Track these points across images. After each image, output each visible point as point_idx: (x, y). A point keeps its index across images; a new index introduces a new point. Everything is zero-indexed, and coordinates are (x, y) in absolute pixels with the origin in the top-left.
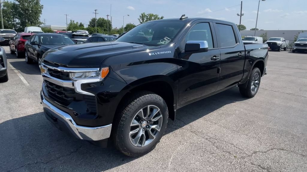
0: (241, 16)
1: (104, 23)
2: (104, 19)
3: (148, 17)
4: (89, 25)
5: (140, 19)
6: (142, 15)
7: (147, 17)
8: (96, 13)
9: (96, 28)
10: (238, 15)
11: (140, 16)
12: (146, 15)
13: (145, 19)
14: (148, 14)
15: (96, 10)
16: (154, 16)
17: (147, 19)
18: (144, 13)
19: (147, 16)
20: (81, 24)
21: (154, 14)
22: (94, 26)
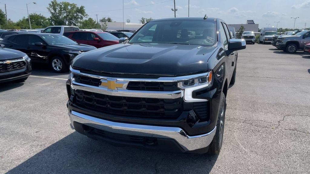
0: (175, 12)
3: (63, 6)
5: (51, 8)
6: (53, 3)
7: (61, 6)
10: (172, 10)
11: (50, 5)
12: (59, 4)
13: (58, 8)
14: (61, 2)
16: (71, 5)
17: (61, 8)
19: (61, 4)
21: (71, 3)
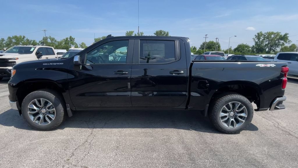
1: (213, 45)
2: (213, 42)
3: (266, 36)
4: (200, 48)
5: (256, 39)
6: (258, 34)
8: (206, 38)
9: (204, 50)
11: (256, 36)
12: (263, 34)
13: (261, 38)
14: (266, 32)
15: (206, 35)
16: (275, 33)
17: (264, 38)
18: (261, 32)
19: (265, 34)
20: (195, 47)
22: (203, 49)
